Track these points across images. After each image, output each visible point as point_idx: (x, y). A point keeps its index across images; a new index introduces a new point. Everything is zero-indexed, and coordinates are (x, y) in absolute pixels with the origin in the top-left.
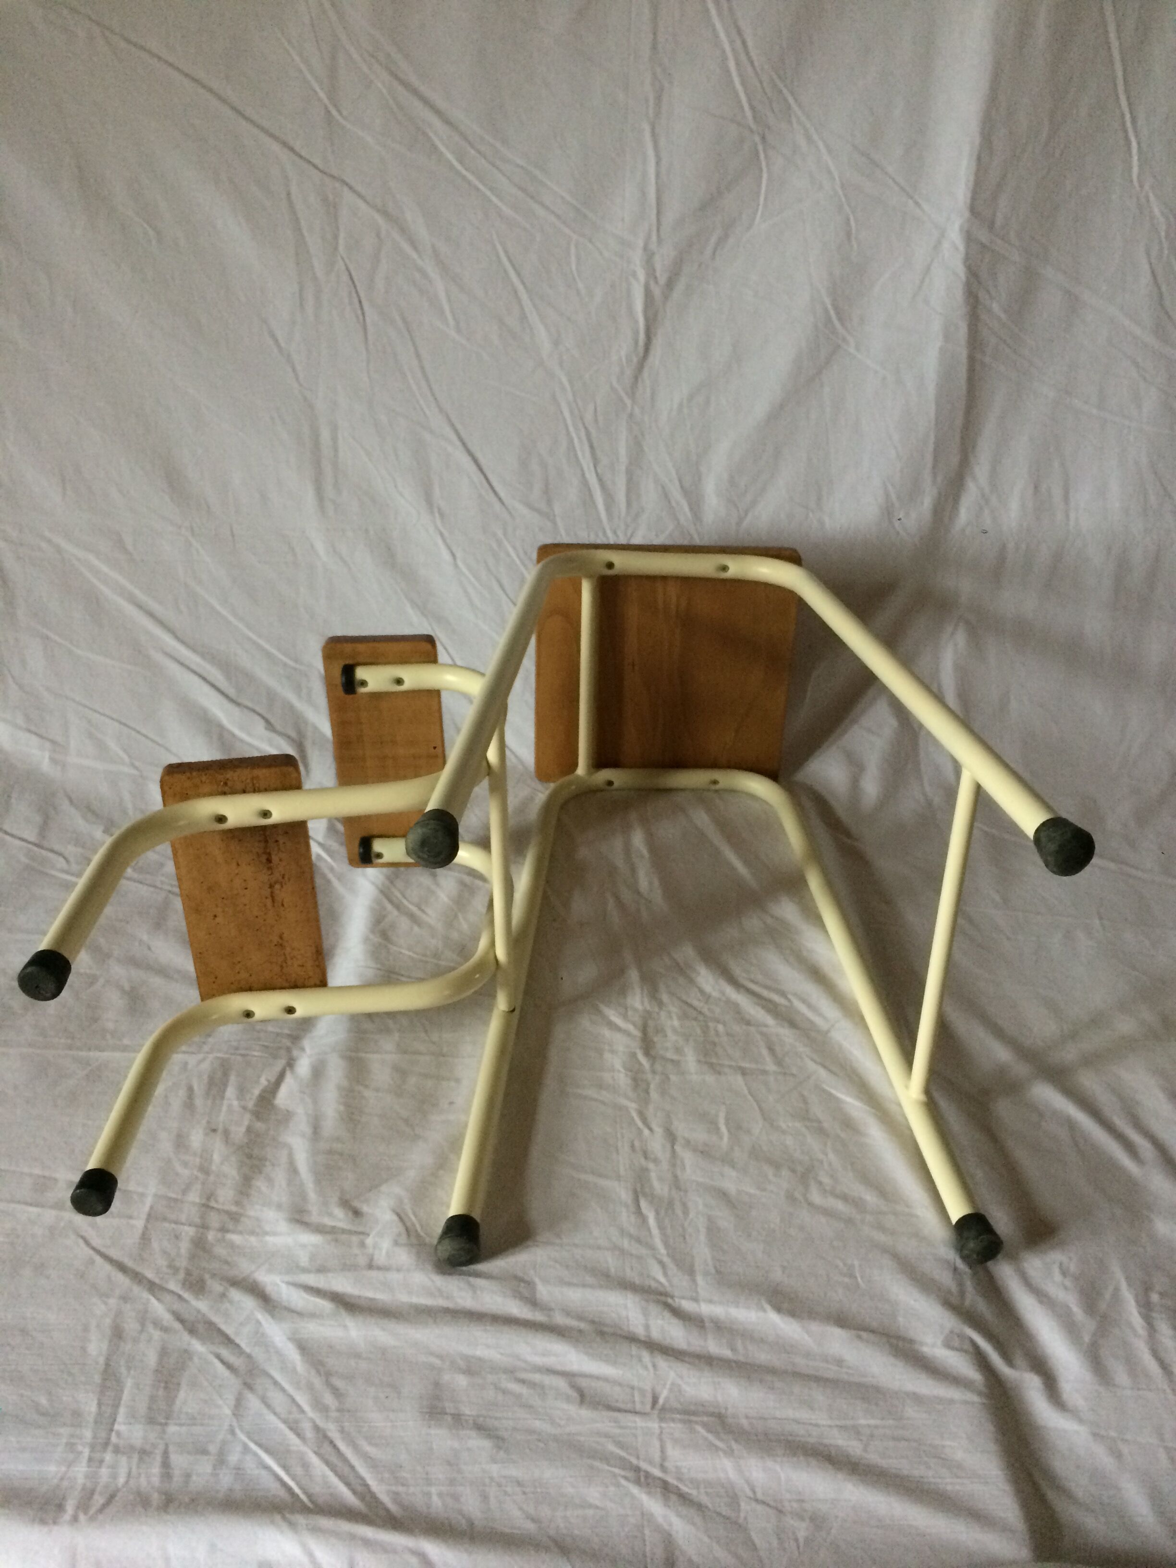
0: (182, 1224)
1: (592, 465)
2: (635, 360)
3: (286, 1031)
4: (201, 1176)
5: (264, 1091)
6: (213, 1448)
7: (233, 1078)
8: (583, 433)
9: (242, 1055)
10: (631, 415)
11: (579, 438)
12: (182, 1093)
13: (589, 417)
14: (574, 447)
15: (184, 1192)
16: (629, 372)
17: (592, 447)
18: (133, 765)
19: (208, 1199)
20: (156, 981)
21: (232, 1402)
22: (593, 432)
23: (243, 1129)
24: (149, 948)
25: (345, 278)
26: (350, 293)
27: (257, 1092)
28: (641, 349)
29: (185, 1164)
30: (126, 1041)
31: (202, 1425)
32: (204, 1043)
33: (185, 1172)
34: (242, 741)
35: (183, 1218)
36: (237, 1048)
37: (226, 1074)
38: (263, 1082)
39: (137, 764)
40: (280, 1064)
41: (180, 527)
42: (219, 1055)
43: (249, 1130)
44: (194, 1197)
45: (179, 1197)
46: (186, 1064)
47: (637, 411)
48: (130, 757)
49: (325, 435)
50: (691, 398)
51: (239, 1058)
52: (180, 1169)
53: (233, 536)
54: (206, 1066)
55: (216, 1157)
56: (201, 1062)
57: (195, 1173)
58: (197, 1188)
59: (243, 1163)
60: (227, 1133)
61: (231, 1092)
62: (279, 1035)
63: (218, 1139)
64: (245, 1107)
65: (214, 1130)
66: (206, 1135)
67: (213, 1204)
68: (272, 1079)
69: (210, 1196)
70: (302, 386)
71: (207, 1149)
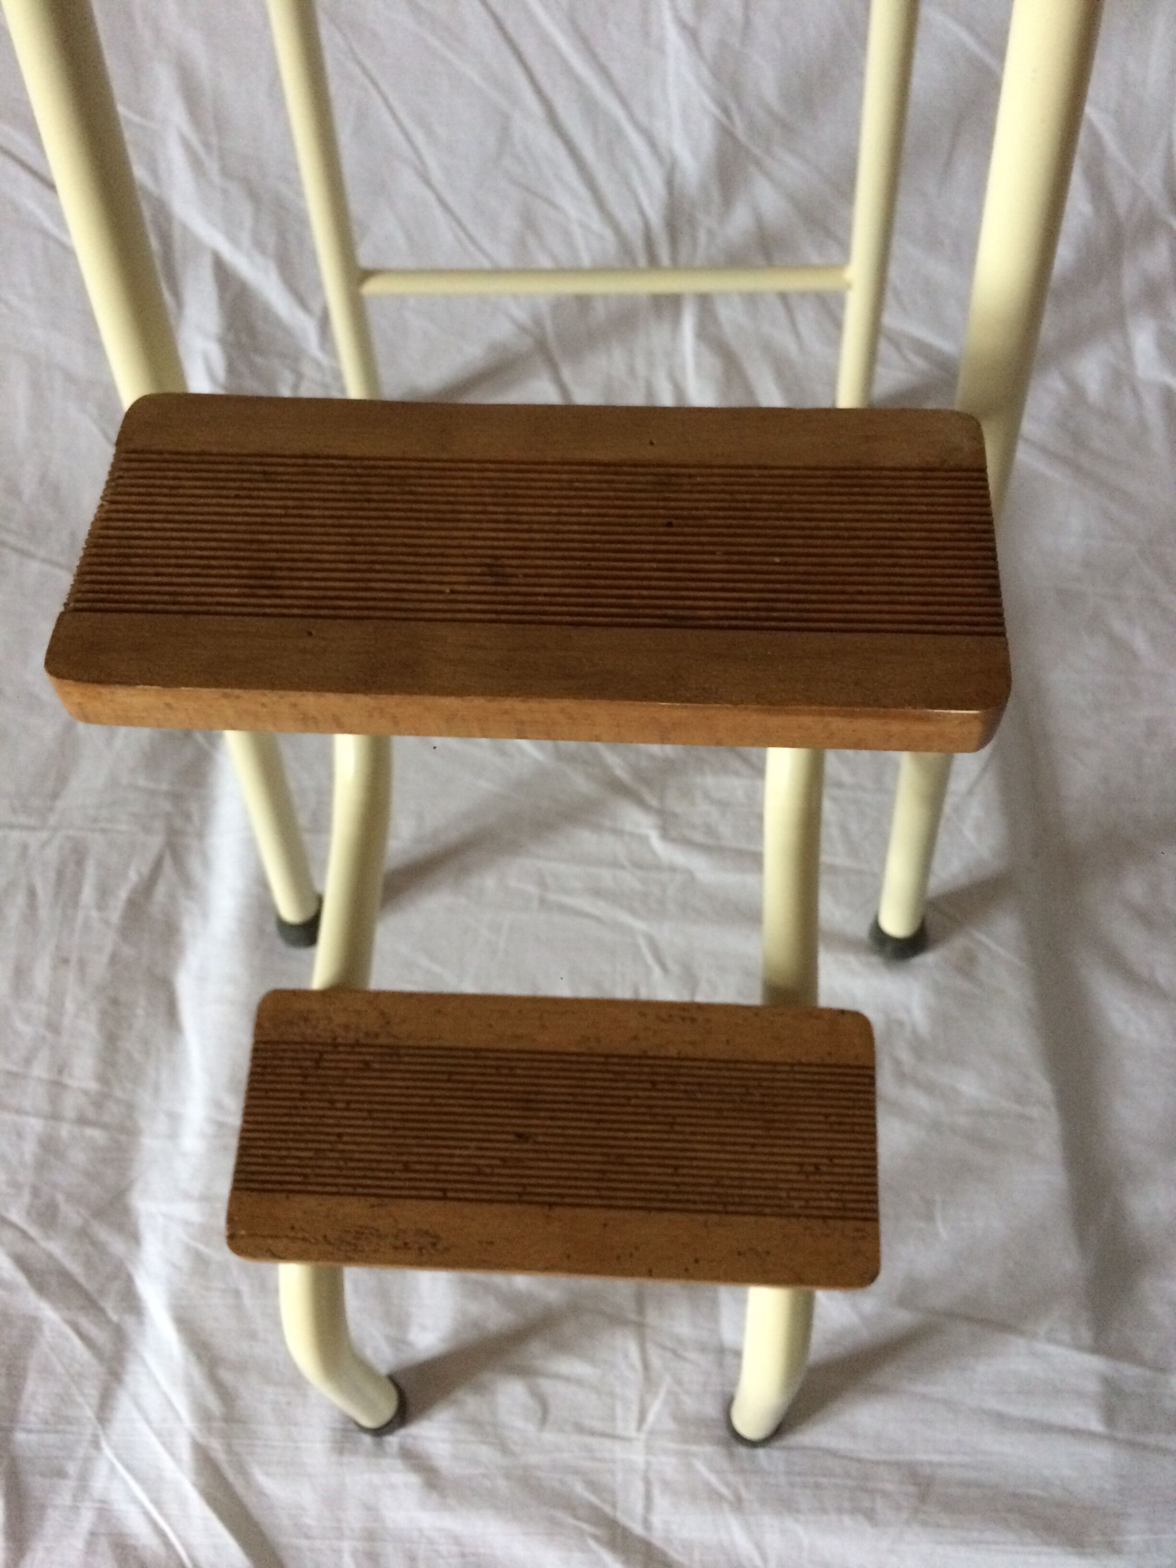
0: (27, 1114)
3: (164, 787)
4: (49, 1035)
5: (135, 891)
6: (72, 1469)
7: (91, 870)
9: (103, 831)
12: (21, 899)
15: (28, 1062)
19: (60, 1072)
21: (95, 1401)
23: (105, 959)
27: (123, 894)
29: (27, 1018)
31: (57, 1432)
32: (50, 811)
33: (26, 1029)
35: (27, 1104)
36: (95, 820)
37: (80, 863)
38: (133, 876)
40: (157, 842)
42: (72, 832)
43: (114, 959)
44: (40, 1070)
45: (19, 1069)
46: (25, 847)
51: (98, 836)
52: (20, 1025)
54: (52, 854)
55: (70, 1006)
56: (44, 845)
57: (41, 1030)
58: (44, 1055)
59: (104, 1013)
60: (82, 965)
61: (88, 894)
62: (153, 793)
63: (71, 976)
64: (106, 922)
65: (66, 961)
66: (54, 968)
67: (66, 1080)
68: (146, 870)
69: (61, 1068)
71: (57, 994)
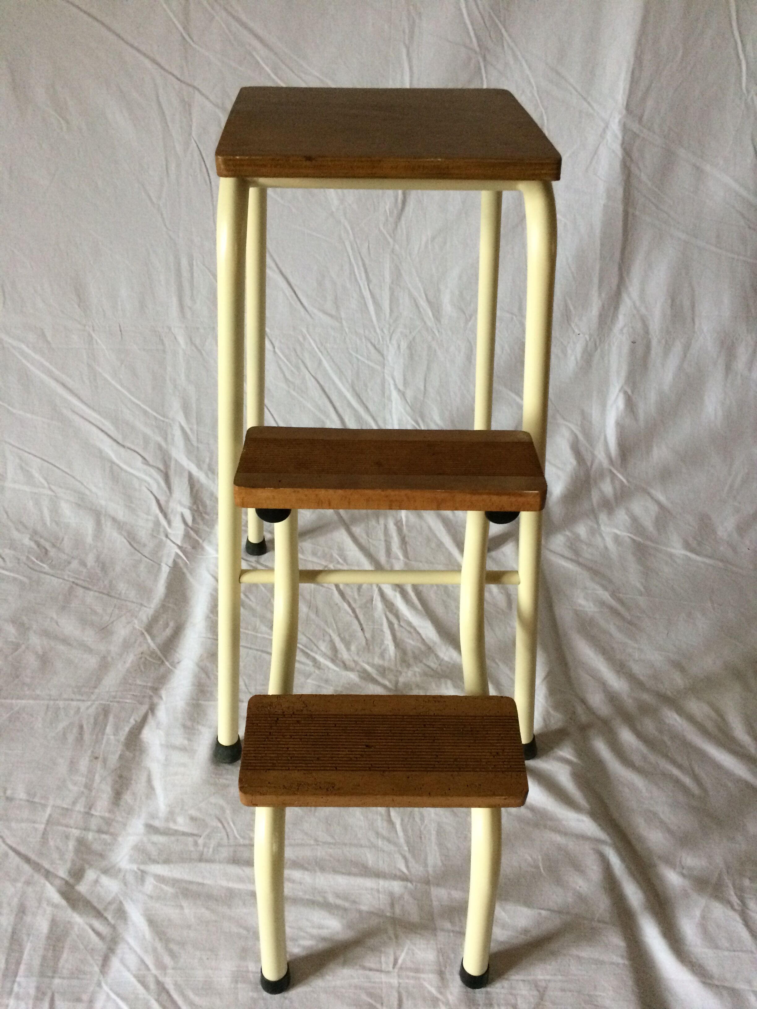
0: (71, 828)
1: (366, 283)
2: (395, 212)
3: (150, 684)
4: (86, 791)
5: (132, 729)
6: (85, 997)
7: (111, 719)
8: (360, 263)
9: (118, 702)
10: (393, 251)
11: (357, 264)
12: (75, 730)
13: (364, 251)
14: (354, 272)
15: (74, 803)
16: (391, 220)
17: (366, 272)
18: (50, 489)
19: (90, 808)
20: (61, 648)
21: (100, 963)
22: (367, 262)
23: (117, 757)
24: (57, 623)
25: (196, 153)
26: (200, 165)
27: (127, 729)
28: (400, 205)
29: (75, 784)
30: (38, 692)
31: (78, 978)
32: (92, 693)
33: (75, 789)
34: (126, 471)
35: (72, 822)
36: (115, 697)
37: (106, 716)
38: (132, 721)
39: (54, 488)
40: (144, 708)
41: (85, 326)
42: (101, 702)
43: (121, 757)
44: (80, 807)
45: (70, 807)
46: (79, 708)
47: (397, 247)
48: (48, 483)
49: (184, 262)
50: (433, 238)
51: (116, 704)
52: (71, 787)
53: (121, 331)
54: (92, 711)
55: (97, 778)
56: (88, 708)
57: (82, 789)
58: (82, 800)
59: (115, 782)
60: (105, 761)
61: (109, 729)
62: (145, 687)
63: (99, 765)
64: (118, 741)
65: (96, 758)
66: (91, 761)
67: (93, 812)
68: (139, 720)
69: (90, 806)
70: (167, 228)
71: (91, 772)
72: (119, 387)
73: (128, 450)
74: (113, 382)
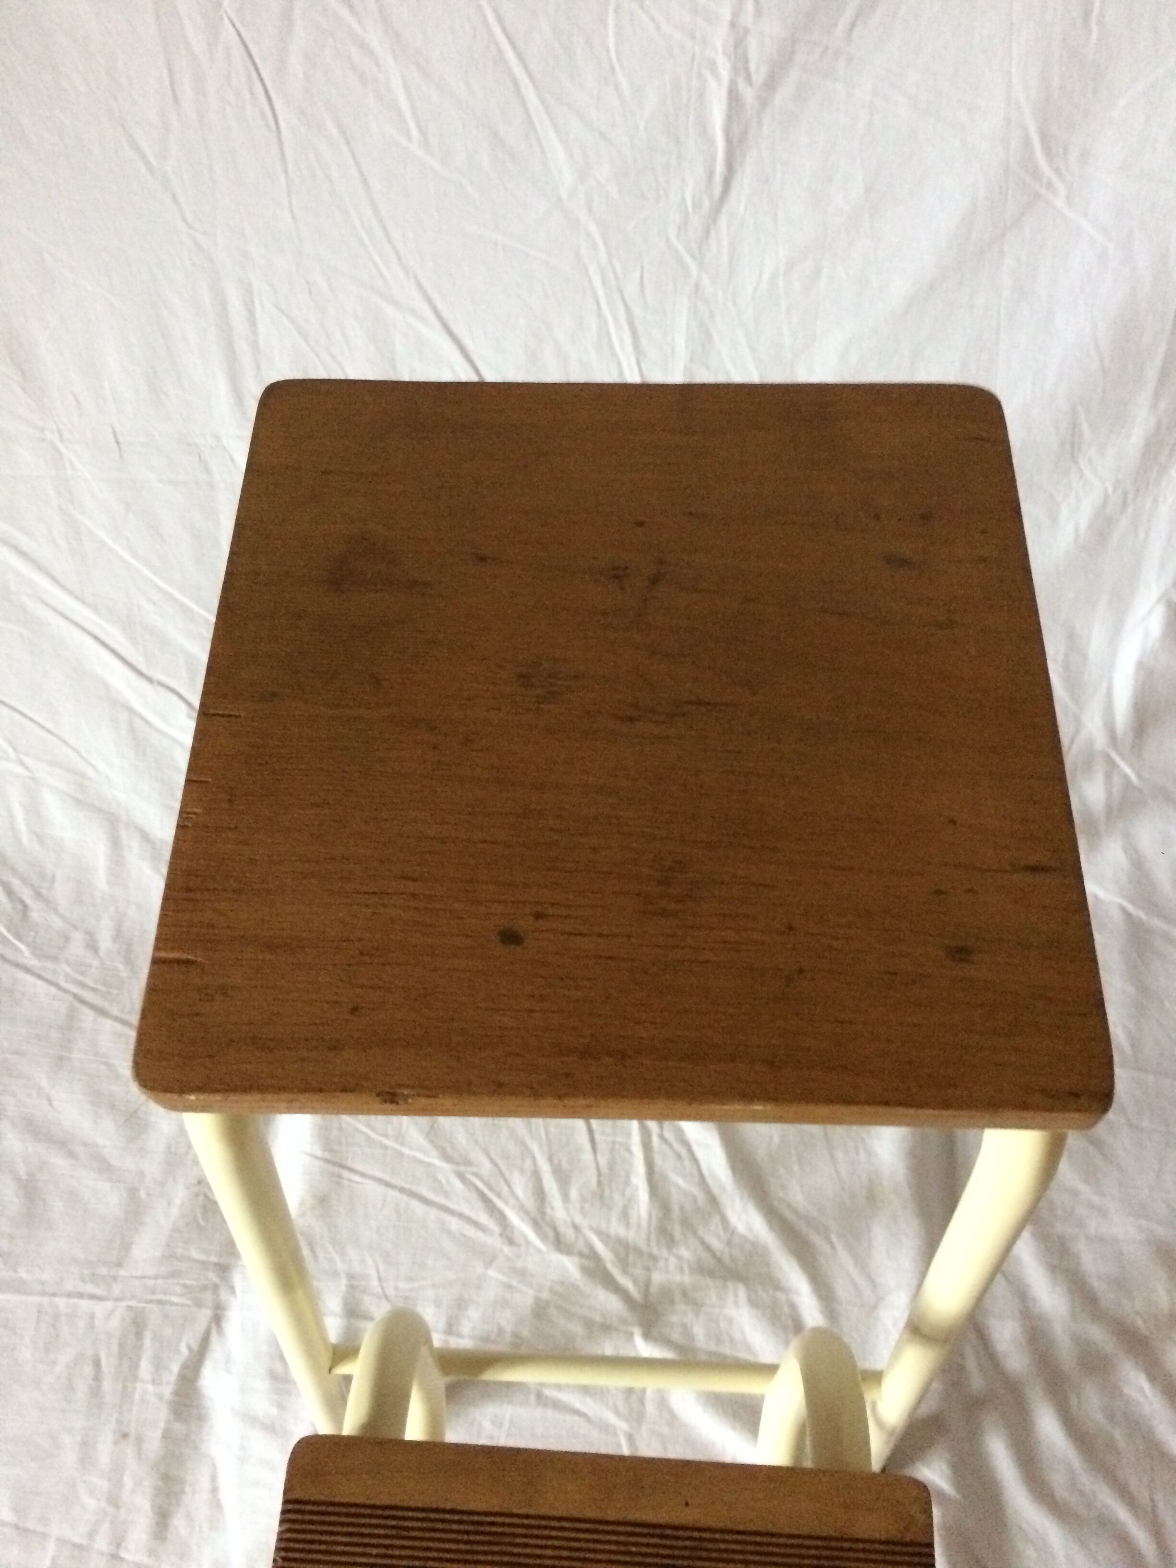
1: (633, 360)
2: (706, 203)
3: (213, 1259)
4: (110, 1510)
5: (185, 1367)
7: (148, 1344)
8: (622, 312)
10: (697, 286)
11: (616, 321)
12: (88, 1370)
13: (631, 289)
14: (608, 334)
15: (91, 1534)
16: (696, 222)
17: (635, 334)
18: (22, 764)
19: (118, 1546)
20: (59, 1161)
22: (638, 312)
23: (158, 1433)
24: (49, 1100)
25: (237, 52)
26: (249, 77)
27: (175, 1368)
28: (718, 190)
29: (92, 1493)
30: (23, 1274)
32: (115, 1278)
33: (91, 1503)
36: (153, 1291)
37: (139, 1335)
38: (184, 1348)
39: (27, 760)
40: (206, 1314)
41: (42, 430)
42: (132, 1303)
43: (167, 1435)
44: (102, 1544)
45: (84, 1542)
46: (92, 1317)
47: (706, 281)
49: (234, 299)
50: (790, 266)
51: (154, 1307)
52: (85, 1498)
53: (117, 442)
54: (114, 1323)
55: (128, 1482)
56: (110, 1314)
57: (103, 1504)
58: (106, 1527)
59: (158, 1491)
60: (139, 1440)
61: (145, 1369)
62: (204, 1265)
63: (129, 1450)
64: (160, 1397)
65: (125, 1436)
66: (116, 1443)
67: (123, 1554)
68: (195, 1346)
69: (118, 1542)
70: (191, 227)
71: (117, 1469)
72: (127, 556)
73: (159, 688)
74: (116, 547)
